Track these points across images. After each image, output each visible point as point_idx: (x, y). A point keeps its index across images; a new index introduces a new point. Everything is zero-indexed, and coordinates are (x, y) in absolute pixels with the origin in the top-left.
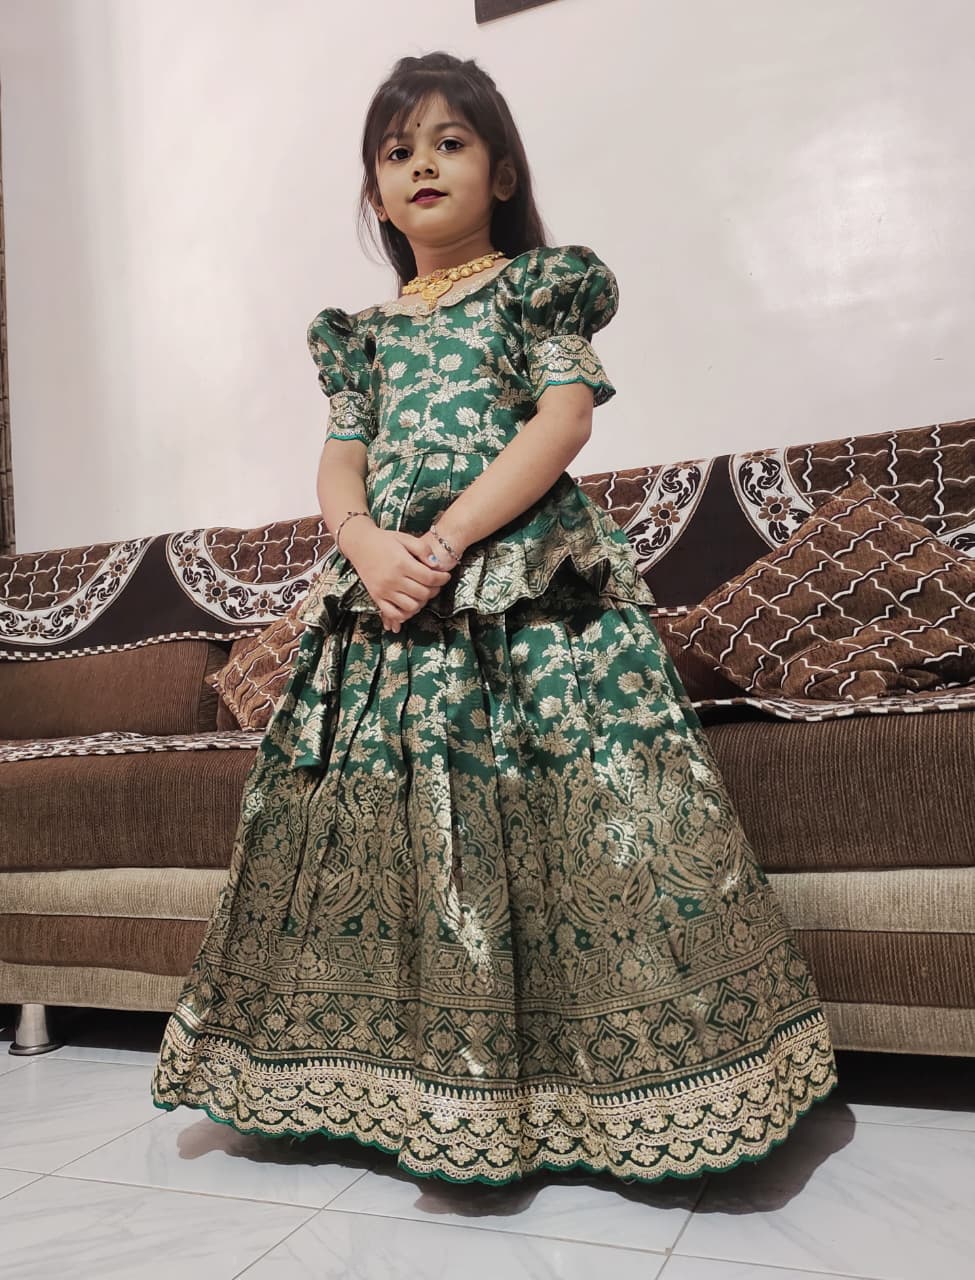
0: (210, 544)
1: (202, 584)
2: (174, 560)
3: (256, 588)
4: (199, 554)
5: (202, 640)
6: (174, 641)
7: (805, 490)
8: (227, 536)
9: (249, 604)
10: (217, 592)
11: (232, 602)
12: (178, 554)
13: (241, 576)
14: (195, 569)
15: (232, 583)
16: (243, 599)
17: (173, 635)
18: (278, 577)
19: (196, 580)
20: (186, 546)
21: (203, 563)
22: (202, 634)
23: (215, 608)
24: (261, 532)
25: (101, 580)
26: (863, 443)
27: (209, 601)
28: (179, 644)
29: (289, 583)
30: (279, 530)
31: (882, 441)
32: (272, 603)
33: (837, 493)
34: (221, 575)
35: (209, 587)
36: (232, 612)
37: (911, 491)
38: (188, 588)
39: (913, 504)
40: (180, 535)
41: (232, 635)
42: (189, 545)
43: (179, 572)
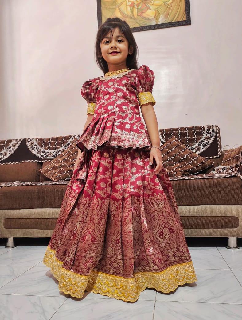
0: (37, 141)
1: (36, 150)
2: (28, 144)
3: (48, 151)
4: (34, 143)
5: (36, 162)
6: (29, 162)
7: (163, 138)
8: (41, 140)
9: (47, 155)
10: (39, 152)
11: (42, 154)
12: (29, 143)
13: (45, 149)
14: (34, 146)
15: (43, 150)
16: (45, 153)
17: (29, 161)
18: (54, 149)
19: (34, 149)
20: (31, 141)
21: (35, 145)
22: (36, 161)
23: (39, 155)
24: (49, 139)
25: (10, 148)
26: (174, 130)
27: (37, 153)
28: (30, 163)
29: (56, 150)
30: (53, 139)
31: (177, 129)
32: (52, 154)
33: (170, 139)
34: (40, 148)
35: (37, 151)
36: (42, 156)
37: (183, 139)
38: (32, 151)
39: (183, 142)
40: (29, 139)
41: (43, 161)
42: (32, 141)
43: (29, 147)
